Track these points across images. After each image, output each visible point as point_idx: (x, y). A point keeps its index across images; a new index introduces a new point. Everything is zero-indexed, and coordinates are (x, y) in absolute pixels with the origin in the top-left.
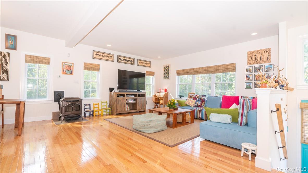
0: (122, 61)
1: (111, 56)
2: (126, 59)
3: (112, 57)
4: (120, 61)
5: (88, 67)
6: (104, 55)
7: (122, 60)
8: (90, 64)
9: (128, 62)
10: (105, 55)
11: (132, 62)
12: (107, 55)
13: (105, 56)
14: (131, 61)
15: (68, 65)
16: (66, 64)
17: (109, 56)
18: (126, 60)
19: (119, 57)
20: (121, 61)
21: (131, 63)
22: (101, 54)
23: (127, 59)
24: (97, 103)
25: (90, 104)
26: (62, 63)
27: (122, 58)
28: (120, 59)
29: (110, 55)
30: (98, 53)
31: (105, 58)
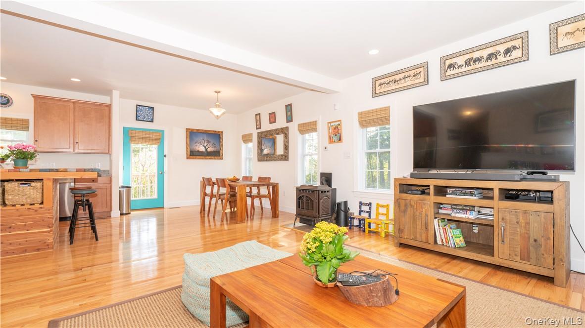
0: (461, 70)
1: (419, 70)
2: (476, 55)
3: (422, 74)
4: (449, 72)
5: (366, 120)
6: (397, 77)
7: (460, 66)
8: (369, 112)
9: (490, 63)
10: (401, 76)
11: (516, 54)
12: (407, 74)
13: (400, 79)
14: (508, 51)
15: (334, 126)
16: (332, 124)
17: (412, 73)
18: (478, 60)
19: (448, 63)
20: (456, 71)
21: (508, 58)
22: (391, 78)
23: (485, 53)
24: (386, 204)
25: (370, 204)
26: (328, 125)
27: (461, 61)
28: (451, 66)
29: (415, 71)
30: (382, 81)
31: (403, 84)
